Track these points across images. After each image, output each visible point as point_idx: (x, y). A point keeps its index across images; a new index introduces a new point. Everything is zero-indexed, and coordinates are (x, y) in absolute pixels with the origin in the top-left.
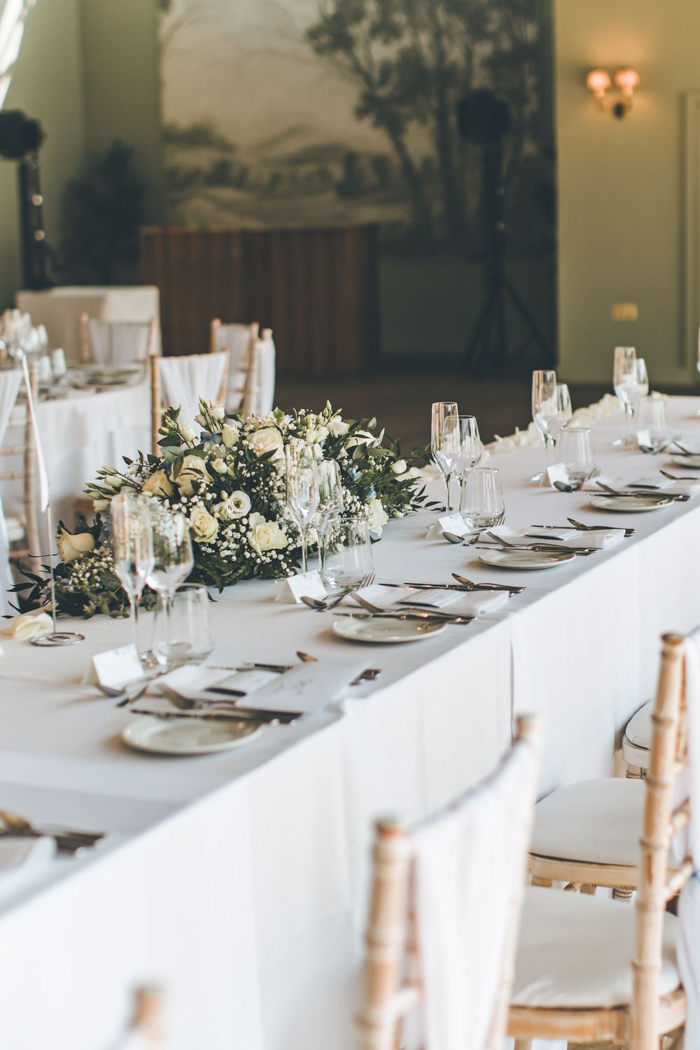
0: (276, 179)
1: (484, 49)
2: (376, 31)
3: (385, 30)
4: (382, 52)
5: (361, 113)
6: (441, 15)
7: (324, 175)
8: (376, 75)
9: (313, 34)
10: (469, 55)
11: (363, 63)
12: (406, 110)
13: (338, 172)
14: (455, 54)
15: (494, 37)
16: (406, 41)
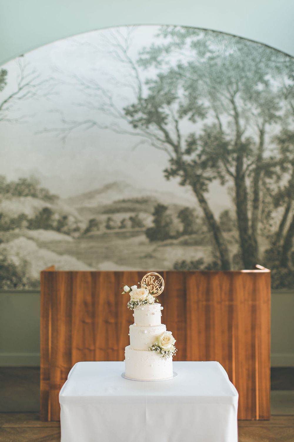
0: (93, 223)
1: (274, 129)
2: (183, 112)
3: (192, 110)
4: (188, 128)
5: (170, 174)
6: (239, 101)
7: (136, 222)
8: (184, 146)
9: (129, 112)
10: (262, 133)
11: (173, 136)
12: (208, 173)
13: (149, 221)
14: (250, 133)
15: (282, 120)
16: (210, 120)
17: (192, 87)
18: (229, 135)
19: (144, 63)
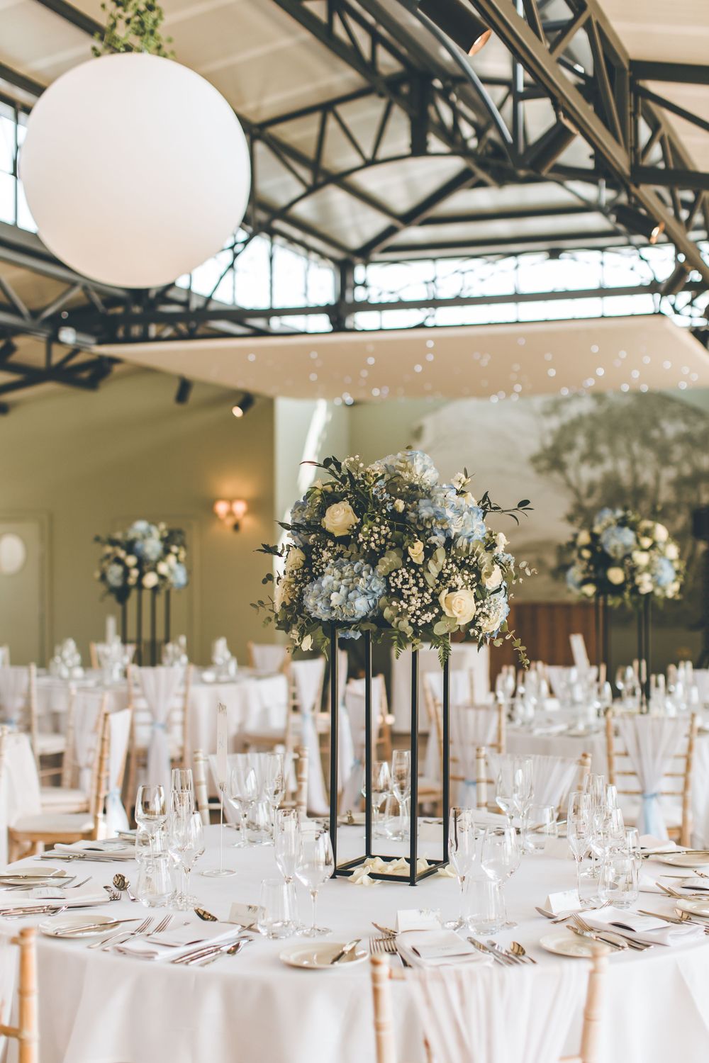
1: (669, 474)
2: (584, 458)
3: (592, 457)
4: (589, 474)
5: (571, 519)
6: (636, 448)
7: (543, 563)
8: (584, 490)
9: (535, 460)
10: (658, 477)
11: (574, 481)
14: (647, 477)
15: (678, 465)
16: (608, 466)
17: (591, 437)
18: (626, 479)
19: (547, 414)
